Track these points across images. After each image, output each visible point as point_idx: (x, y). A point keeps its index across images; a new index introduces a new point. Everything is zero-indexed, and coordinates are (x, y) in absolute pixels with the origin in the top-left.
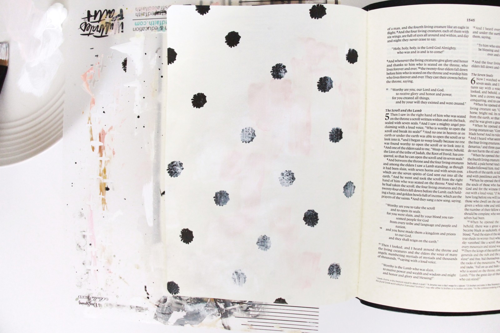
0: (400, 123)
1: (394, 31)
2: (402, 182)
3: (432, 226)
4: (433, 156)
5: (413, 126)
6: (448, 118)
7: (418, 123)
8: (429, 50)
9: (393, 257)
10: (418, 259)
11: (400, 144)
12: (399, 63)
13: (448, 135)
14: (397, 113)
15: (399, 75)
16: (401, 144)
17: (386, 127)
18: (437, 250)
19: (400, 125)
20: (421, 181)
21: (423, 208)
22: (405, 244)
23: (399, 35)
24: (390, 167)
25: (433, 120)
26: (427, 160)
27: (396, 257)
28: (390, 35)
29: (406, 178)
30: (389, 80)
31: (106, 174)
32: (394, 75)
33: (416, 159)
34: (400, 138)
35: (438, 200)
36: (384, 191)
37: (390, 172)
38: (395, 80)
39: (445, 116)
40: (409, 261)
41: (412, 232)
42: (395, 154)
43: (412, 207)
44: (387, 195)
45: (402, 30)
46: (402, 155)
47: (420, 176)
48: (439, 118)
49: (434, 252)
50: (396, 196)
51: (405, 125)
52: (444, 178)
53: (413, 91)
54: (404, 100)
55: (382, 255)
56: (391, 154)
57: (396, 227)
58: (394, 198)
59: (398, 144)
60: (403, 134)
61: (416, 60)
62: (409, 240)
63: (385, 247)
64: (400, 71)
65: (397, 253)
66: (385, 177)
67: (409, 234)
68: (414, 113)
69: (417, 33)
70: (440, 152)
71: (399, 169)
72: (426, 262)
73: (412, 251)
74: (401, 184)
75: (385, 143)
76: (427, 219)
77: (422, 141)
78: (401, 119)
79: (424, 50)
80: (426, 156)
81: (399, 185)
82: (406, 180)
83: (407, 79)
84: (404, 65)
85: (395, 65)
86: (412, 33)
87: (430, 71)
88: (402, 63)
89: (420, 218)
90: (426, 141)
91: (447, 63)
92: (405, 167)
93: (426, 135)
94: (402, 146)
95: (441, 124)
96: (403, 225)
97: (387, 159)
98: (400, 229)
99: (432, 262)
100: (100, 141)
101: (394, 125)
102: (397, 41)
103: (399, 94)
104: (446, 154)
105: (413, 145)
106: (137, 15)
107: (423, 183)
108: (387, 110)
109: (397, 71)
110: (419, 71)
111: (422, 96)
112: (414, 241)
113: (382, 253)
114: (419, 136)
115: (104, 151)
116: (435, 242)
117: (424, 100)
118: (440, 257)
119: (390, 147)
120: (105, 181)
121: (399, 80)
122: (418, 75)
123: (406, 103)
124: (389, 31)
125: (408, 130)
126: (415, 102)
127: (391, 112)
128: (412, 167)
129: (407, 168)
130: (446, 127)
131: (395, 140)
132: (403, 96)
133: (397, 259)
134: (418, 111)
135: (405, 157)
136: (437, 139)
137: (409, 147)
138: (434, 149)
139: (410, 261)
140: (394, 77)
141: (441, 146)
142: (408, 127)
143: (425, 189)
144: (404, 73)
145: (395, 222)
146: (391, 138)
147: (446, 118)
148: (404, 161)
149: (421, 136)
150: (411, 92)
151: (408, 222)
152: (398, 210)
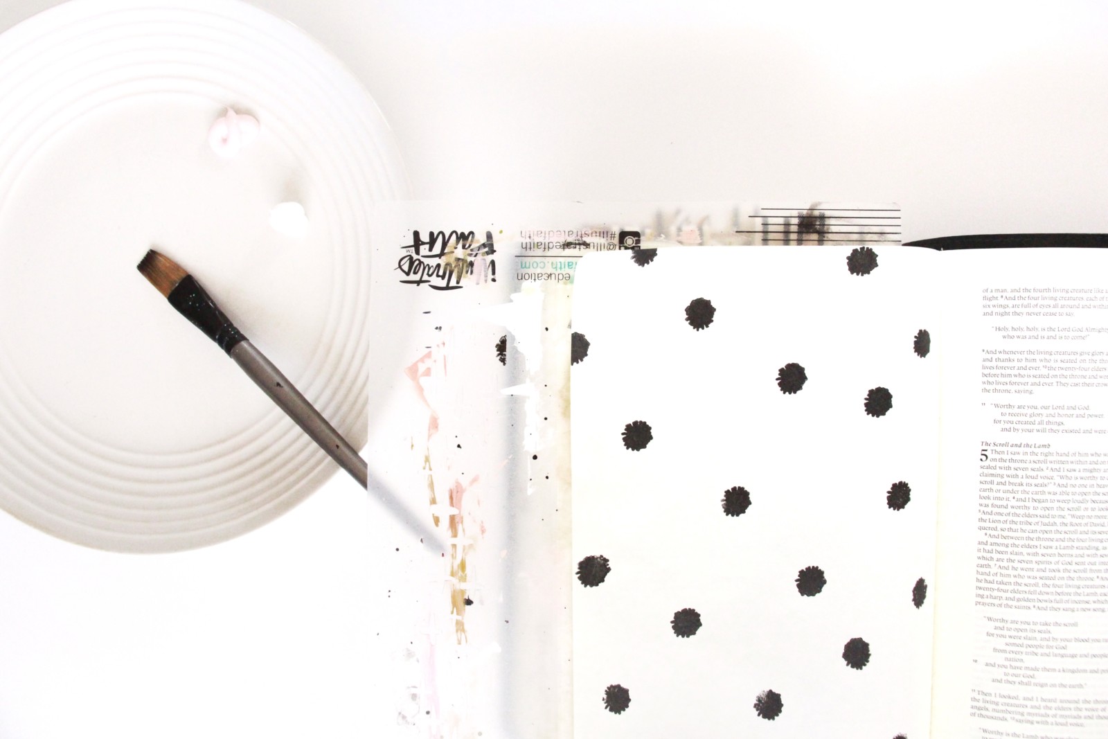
0: (1009, 468)
1: (995, 294)
2: (1015, 576)
3: (1073, 656)
4: (1072, 529)
5: (1034, 473)
6: (1098, 458)
7: (1045, 469)
8: (1062, 334)
9: (1001, 715)
10: (1050, 720)
11: (1009, 507)
12: (1006, 356)
13: (1099, 490)
14: (1004, 449)
15: (1007, 380)
16: (1013, 507)
17: (982, 475)
18: (1086, 702)
19: (1009, 472)
20: (1052, 574)
21: (1056, 624)
22: (1022, 691)
23: (1006, 304)
24: (990, 549)
25: (1072, 462)
26: (1062, 536)
27: (1008, 716)
28: (988, 303)
29: (1022, 569)
30: (988, 387)
31: (466, 572)
32: (996, 378)
33: (1041, 536)
34: (1011, 496)
35: (1084, 610)
36: (981, 592)
37: (992, 559)
38: (999, 387)
39: (1092, 455)
40: (1032, 723)
41: (1036, 669)
42: (1000, 526)
43: (1035, 624)
44: (985, 600)
45: (1012, 295)
46: (1014, 526)
47: (1048, 567)
48: (1082, 459)
49: (1081, 705)
50: (1005, 602)
51: (1020, 473)
52: (1094, 567)
53: (1033, 410)
54: (1017, 426)
55: (978, 711)
56: (993, 525)
57: (1007, 659)
58: (1001, 605)
59: (1006, 507)
60: (1016, 488)
61: (1039, 353)
62: (1032, 684)
63: (985, 697)
64: (1008, 372)
65: (1010, 709)
66: (982, 566)
67: (1031, 673)
68: (1036, 450)
69: (1040, 302)
70: (1085, 520)
71: (1009, 553)
72: (1065, 724)
73: (1037, 704)
74: (1012, 580)
75: (981, 505)
76: (1063, 644)
77: (1052, 501)
78: (1012, 460)
79: (1053, 334)
80: (1060, 528)
81: (1010, 583)
82: (1022, 573)
83: (1021, 388)
84: (1016, 360)
85: (998, 360)
86: (1030, 302)
87: (1064, 372)
88: (1012, 356)
89: (1051, 643)
90: (1059, 501)
91: (1095, 358)
92: (1020, 550)
93: (1059, 490)
94: (1013, 511)
95: (1085, 470)
96: (1018, 656)
97: (986, 534)
98: (1014, 664)
99: (1077, 725)
100: (452, 504)
101: (998, 471)
102: (1002, 315)
103: (1008, 414)
104: (1096, 525)
105: (1035, 508)
106: (524, 246)
107: (1053, 579)
108: (984, 444)
109: (1003, 372)
110: (1045, 372)
111: (1051, 419)
112: (1042, 686)
113: (980, 709)
114: (1047, 493)
115: (460, 525)
116: (1081, 686)
117: (1055, 427)
118: (1090, 713)
119: (990, 511)
120: (463, 586)
121: (1008, 387)
122: (1042, 380)
123: (1020, 431)
124: (986, 294)
125: (1025, 481)
126: (1038, 431)
127: (992, 447)
128: (1033, 550)
129: (1025, 551)
130: (1095, 474)
131: (999, 499)
132: (1014, 419)
133: (1009, 719)
134: (1044, 446)
135: (1019, 530)
136: (1080, 498)
137: (1027, 513)
138: (1073, 516)
139: (1035, 723)
140: (998, 383)
141: (1086, 509)
142: (1024, 477)
143: (1059, 590)
144: (1015, 376)
145: (1005, 651)
146: (992, 495)
147: (1095, 459)
148: (1018, 538)
149: (1050, 493)
150: (1030, 411)
151: (1029, 650)
152: (1009, 629)
